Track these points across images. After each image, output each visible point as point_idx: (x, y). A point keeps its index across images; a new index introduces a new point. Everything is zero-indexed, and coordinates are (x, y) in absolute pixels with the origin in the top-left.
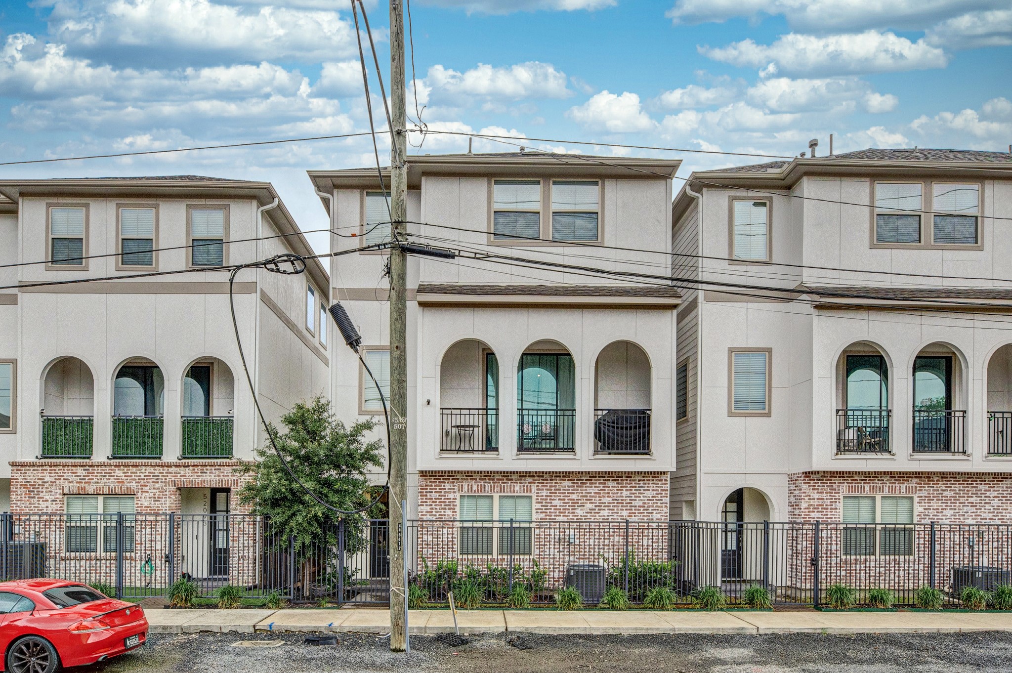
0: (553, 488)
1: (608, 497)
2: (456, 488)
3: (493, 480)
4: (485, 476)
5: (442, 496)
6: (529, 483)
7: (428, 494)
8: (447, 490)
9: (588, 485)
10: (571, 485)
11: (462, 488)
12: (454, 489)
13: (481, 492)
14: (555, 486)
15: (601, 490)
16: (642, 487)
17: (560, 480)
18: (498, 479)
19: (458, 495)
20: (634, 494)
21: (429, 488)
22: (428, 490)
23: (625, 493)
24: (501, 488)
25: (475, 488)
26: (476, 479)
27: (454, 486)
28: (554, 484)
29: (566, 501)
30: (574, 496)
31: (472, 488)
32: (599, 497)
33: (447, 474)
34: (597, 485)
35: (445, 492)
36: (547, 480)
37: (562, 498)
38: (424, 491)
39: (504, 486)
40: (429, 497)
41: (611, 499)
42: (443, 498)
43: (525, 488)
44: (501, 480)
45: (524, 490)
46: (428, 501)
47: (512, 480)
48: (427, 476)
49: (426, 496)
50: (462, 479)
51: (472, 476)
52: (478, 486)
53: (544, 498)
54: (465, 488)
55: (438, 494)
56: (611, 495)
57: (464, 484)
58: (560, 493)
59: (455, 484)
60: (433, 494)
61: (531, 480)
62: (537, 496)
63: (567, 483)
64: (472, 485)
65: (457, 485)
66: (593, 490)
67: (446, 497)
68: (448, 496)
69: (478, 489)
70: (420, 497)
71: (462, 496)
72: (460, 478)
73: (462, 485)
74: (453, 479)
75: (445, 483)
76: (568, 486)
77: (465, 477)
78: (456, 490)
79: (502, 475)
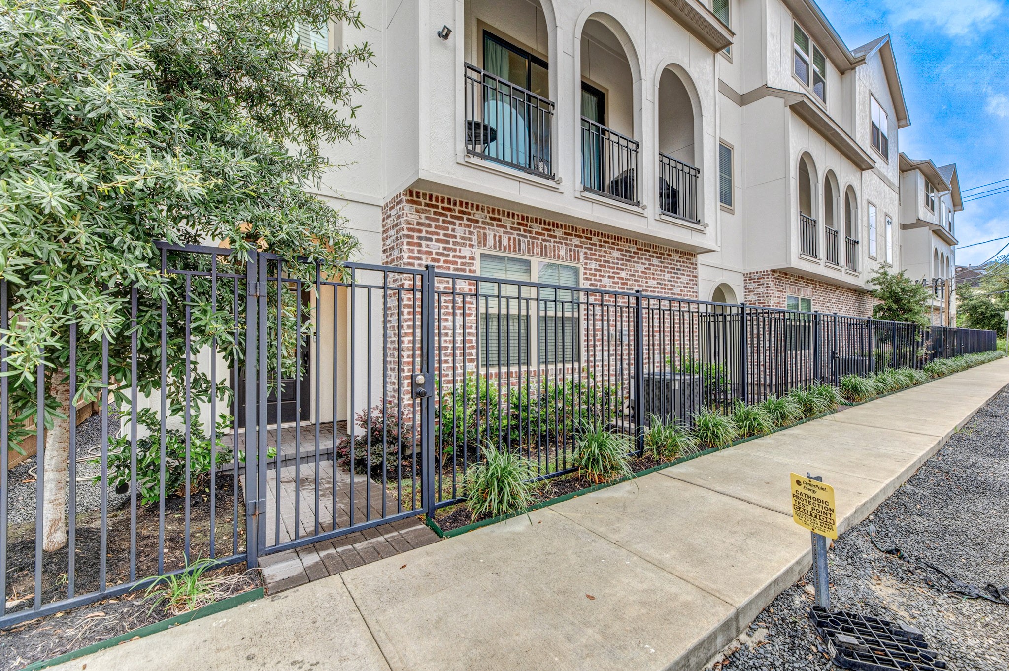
0: (602, 259)
1: (654, 279)
2: (475, 238)
3: (530, 232)
4: (519, 224)
5: (449, 249)
6: (577, 246)
7: (424, 243)
8: (458, 240)
9: (636, 259)
10: (620, 256)
11: (485, 239)
12: (470, 239)
13: (515, 251)
14: (604, 257)
15: (648, 269)
16: (679, 270)
17: (609, 247)
18: (537, 233)
19: (477, 252)
20: (673, 277)
21: (424, 229)
22: (424, 234)
23: (667, 276)
24: (542, 249)
25: (505, 242)
26: (505, 227)
27: (471, 233)
28: (603, 254)
29: (616, 280)
30: (623, 274)
31: (500, 241)
32: (646, 278)
33: (457, 208)
34: (644, 261)
35: (455, 243)
36: (595, 245)
37: (611, 274)
38: (416, 235)
39: (533, 243)
40: (424, 249)
41: (655, 282)
42: (452, 254)
43: (572, 253)
44: (541, 234)
45: (570, 255)
46: (424, 257)
47: (555, 237)
48: (419, 204)
49: (420, 245)
50: (483, 223)
51: (499, 220)
52: (510, 239)
53: (593, 272)
54: (490, 241)
55: (442, 245)
56: (656, 276)
57: (487, 232)
58: (609, 267)
59: (472, 229)
60: (433, 243)
61: (578, 243)
62: (585, 269)
63: (616, 254)
64: (500, 237)
65: (475, 231)
66: (640, 268)
67: (458, 253)
68: (460, 251)
69: (510, 246)
70: (405, 247)
71: (483, 256)
72: (481, 220)
73: (485, 234)
74: (468, 220)
75: (454, 224)
76: (618, 259)
77: (488, 220)
78: (475, 242)
79: (543, 226)
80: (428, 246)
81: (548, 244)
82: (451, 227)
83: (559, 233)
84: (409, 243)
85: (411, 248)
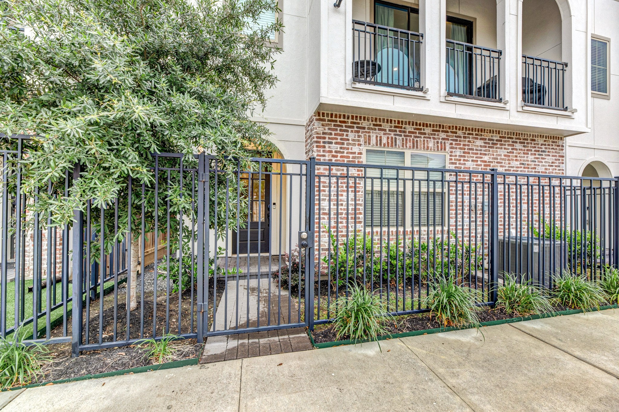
0: (466, 147)
1: (516, 160)
2: (362, 139)
3: (405, 132)
4: (395, 127)
5: (344, 148)
6: (443, 139)
7: (327, 145)
8: (350, 142)
9: (498, 146)
10: (483, 144)
11: (369, 140)
12: (359, 141)
13: (392, 146)
14: (468, 145)
15: (510, 152)
16: (544, 151)
17: (473, 138)
18: (410, 132)
19: (364, 149)
20: (537, 158)
21: (327, 136)
22: (327, 140)
23: (531, 157)
24: (413, 143)
25: (384, 141)
26: (385, 130)
27: (359, 136)
28: (467, 143)
29: (479, 163)
30: (486, 158)
31: (381, 140)
32: (509, 160)
33: (350, 120)
34: (506, 147)
35: (348, 144)
36: (460, 137)
37: (474, 159)
38: (322, 140)
39: (406, 140)
40: (327, 149)
41: (518, 163)
42: (346, 151)
43: (439, 145)
44: (413, 133)
45: (438, 147)
46: (327, 154)
47: (425, 134)
48: (324, 120)
49: (324, 147)
50: (369, 128)
51: (380, 125)
52: (388, 138)
53: (458, 158)
54: (373, 140)
55: (339, 146)
56: (518, 158)
57: (371, 134)
58: (473, 153)
59: (360, 134)
60: (333, 145)
61: (445, 137)
62: (451, 156)
63: (479, 143)
64: (381, 137)
65: (363, 135)
66: (503, 152)
67: (350, 151)
68: (351, 149)
69: (388, 143)
70: (315, 149)
71: (368, 151)
72: (367, 127)
73: (369, 136)
74: (357, 127)
75: (347, 131)
76: (481, 146)
77: (372, 126)
78: (362, 142)
79: (415, 127)
80: (329, 147)
81: (418, 139)
82: (345, 133)
83: (428, 130)
84: (317, 146)
85: (319, 149)
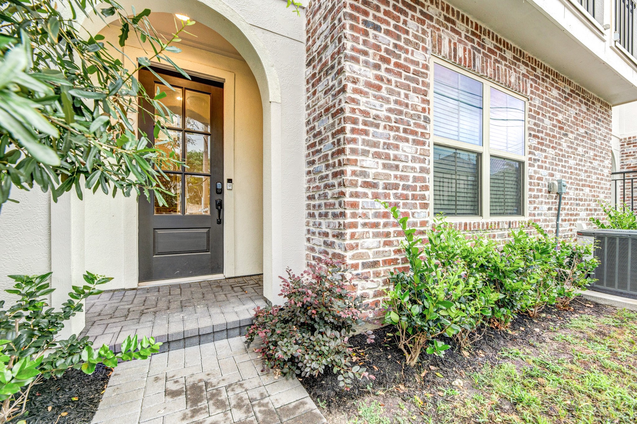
0: (544, 96)
1: (582, 127)
2: (428, 39)
3: (484, 47)
4: (473, 33)
5: (400, 48)
6: (524, 75)
7: (371, 31)
8: (411, 38)
10: (558, 96)
11: (440, 43)
12: (423, 41)
13: (469, 67)
14: (546, 93)
15: (578, 115)
16: (600, 120)
17: (550, 83)
18: (489, 50)
19: (431, 59)
20: (596, 128)
21: (371, 11)
22: (371, 19)
23: (592, 126)
24: (494, 71)
25: (460, 54)
26: (460, 34)
27: (424, 32)
28: (545, 89)
29: (556, 122)
30: (560, 117)
31: (455, 51)
32: (577, 125)
34: (575, 105)
35: (407, 41)
36: (539, 77)
37: (551, 115)
38: (361, 17)
39: (487, 62)
40: (371, 40)
41: (583, 131)
42: (403, 55)
43: (521, 83)
44: (493, 52)
45: (519, 86)
46: (371, 51)
47: (506, 59)
49: (366, 34)
50: (438, 21)
51: (454, 23)
52: (464, 50)
53: (537, 109)
54: (445, 47)
55: (393, 41)
56: (584, 125)
57: (442, 34)
58: (550, 107)
59: (425, 27)
60: (382, 34)
61: (524, 72)
62: (530, 104)
63: (555, 92)
64: (455, 44)
65: (429, 31)
66: (572, 112)
67: (409, 56)
68: (412, 54)
69: (465, 58)
70: (348, 31)
72: (435, 17)
73: (440, 36)
74: (422, 13)
75: (406, 14)
76: (556, 98)
77: (442, 19)
78: (429, 46)
79: (494, 42)
80: (375, 37)
81: (499, 65)
82: (402, 17)
83: (509, 55)
84: (352, 27)
85: (356, 34)
